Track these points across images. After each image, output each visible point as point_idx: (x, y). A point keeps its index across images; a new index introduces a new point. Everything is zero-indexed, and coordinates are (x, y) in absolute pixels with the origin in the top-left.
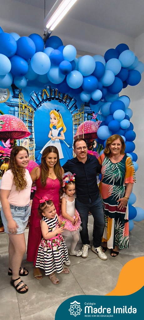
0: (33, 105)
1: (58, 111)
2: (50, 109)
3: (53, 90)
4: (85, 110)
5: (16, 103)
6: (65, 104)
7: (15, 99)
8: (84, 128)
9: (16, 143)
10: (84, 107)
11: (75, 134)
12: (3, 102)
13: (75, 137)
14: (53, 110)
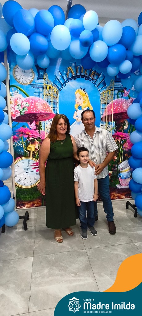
0: (58, 86)
1: (83, 90)
3: (79, 67)
4: (115, 87)
5: (40, 84)
6: (91, 81)
7: (39, 80)
8: (113, 107)
9: (41, 125)
10: (114, 83)
11: (103, 115)
12: (28, 84)
13: (103, 118)
14: (79, 89)
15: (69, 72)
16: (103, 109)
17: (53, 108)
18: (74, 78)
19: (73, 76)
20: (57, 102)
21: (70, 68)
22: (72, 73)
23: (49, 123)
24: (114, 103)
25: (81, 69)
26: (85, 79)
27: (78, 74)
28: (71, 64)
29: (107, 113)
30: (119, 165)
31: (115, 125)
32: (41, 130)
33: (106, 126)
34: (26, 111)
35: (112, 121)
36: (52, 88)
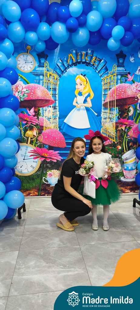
0: (58, 72)
1: (84, 76)
2: (76, 75)
3: (80, 53)
4: (117, 72)
5: (41, 72)
6: (92, 67)
7: (40, 68)
8: (116, 92)
9: (40, 112)
10: (117, 68)
11: (104, 101)
12: (29, 72)
13: (104, 104)
14: (79, 75)
15: (69, 59)
16: (104, 94)
17: (53, 94)
18: (75, 64)
19: (74, 62)
20: (57, 88)
21: (71, 55)
22: (73, 59)
23: (48, 110)
24: (117, 89)
25: (81, 55)
26: (86, 65)
27: (79, 61)
28: (72, 51)
29: (109, 99)
30: (123, 156)
31: (118, 111)
32: (39, 117)
33: (108, 113)
34: (25, 98)
35: (114, 107)
36: (52, 75)
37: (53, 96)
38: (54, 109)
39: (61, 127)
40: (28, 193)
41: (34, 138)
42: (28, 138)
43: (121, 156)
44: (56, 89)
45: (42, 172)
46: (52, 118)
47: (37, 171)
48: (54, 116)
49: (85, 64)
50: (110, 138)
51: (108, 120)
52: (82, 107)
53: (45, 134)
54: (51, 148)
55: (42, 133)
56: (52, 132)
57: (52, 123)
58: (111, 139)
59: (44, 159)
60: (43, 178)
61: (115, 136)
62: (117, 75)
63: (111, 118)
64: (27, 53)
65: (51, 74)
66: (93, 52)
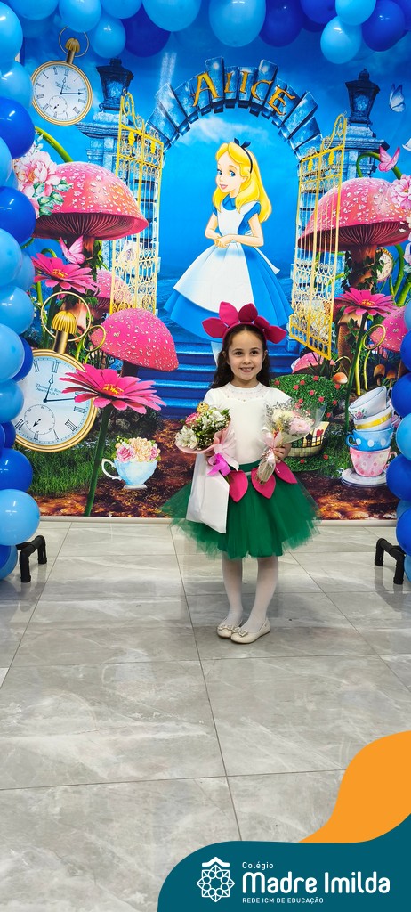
0: (162, 130)
1: (244, 147)
3: (233, 73)
4: (349, 139)
5: (109, 126)
6: (272, 118)
7: (106, 114)
8: (341, 205)
9: (99, 253)
10: (347, 127)
11: (304, 229)
12: (72, 123)
13: (303, 239)
14: (228, 143)
15: (199, 90)
16: (305, 209)
17: (142, 200)
18: (216, 107)
19: (214, 101)
20: (156, 181)
21: (206, 76)
22: (210, 92)
23: (126, 248)
24: (344, 193)
25: (238, 79)
26: (251, 112)
27: (230, 97)
28: (210, 64)
29: (319, 224)
30: (353, 405)
31: (344, 265)
32: (98, 268)
33: (313, 268)
34: (56, 206)
35: (333, 252)
36: (144, 139)
37: (142, 206)
38: (146, 246)
39: (163, 304)
40: (53, 506)
41: (79, 335)
42: (60, 334)
43: (347, 406)
44: (153, 182)
45: (102, 442)
46: (137, 273)
47: (85, 439)
48: (145, 270)
49: (249, 108)
50: (316, 347)
51: (312, 291)
52: (232, 246)
53: (114, 324)
54: (130, 369)
55: (104, 320)
56: (135, 320)
57: (136, 290)
58: (319, 352)
59: (108, 402)
60: (104, 461)
61: (330, 341)
62: (347, 150)
63: (320, 285)
64: (68, 62)
65: (141, 134)
66: (274, 72)
